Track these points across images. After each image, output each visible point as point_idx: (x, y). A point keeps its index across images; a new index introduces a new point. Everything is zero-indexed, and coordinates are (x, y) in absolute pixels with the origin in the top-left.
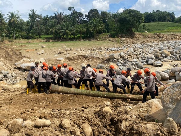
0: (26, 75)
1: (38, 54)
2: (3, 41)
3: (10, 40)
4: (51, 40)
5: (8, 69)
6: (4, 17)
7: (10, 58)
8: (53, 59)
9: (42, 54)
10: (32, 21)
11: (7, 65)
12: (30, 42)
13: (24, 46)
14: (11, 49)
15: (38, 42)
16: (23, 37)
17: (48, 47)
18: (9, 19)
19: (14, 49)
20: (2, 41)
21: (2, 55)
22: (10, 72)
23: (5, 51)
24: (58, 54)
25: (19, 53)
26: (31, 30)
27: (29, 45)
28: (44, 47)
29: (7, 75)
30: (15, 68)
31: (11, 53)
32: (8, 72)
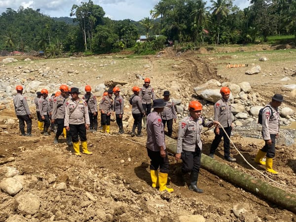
0: (208, 110)
1: (247, 74)
2: (199, 48)
3: (210, 46)
4: (288, 46)
5: (181, 96)
6: (206, 6)
7: (197, 79)
8: (275, 86)
9: (256, 73)
10: (254, 8)
11: (186, 89)
12: (243, 51)
13: (227, 57)
14: (204, 63)
15: (259, 50)
16: (233, 41)
17: (274, 60)
18: (213, 8)
19: (209, 63)
20: (197, 49)
21: (186, 72)
22: (183, 103)
23: (193, 66)
24: (292, 76)
25: (214, 71)
26: (249, 27)
27: (237, 57)
28: (265, 59)
29: (177, 106)
30: (194, 96)
31: (200, 70)
32: (180, 101)
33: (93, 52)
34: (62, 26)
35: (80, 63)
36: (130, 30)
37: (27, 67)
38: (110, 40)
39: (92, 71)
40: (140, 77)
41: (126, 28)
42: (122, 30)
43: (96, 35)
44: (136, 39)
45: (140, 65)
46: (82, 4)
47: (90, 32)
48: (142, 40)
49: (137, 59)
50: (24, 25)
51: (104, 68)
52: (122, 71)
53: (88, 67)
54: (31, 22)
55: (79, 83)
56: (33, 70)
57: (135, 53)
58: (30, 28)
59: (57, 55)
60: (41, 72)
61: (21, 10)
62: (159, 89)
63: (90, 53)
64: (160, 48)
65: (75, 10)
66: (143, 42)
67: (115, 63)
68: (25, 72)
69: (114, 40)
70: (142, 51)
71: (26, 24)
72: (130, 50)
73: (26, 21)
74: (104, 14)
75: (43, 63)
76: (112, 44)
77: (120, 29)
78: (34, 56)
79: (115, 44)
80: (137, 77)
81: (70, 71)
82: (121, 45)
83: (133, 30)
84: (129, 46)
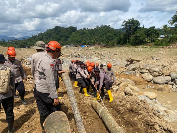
33: (132, 44)
34: (119, 33)
35: (122, 50)
36: (154, 32)
37: (97, 51)
38: (141, 38)
39: (127, 54)
40: (154, 58)
41: (152, 31)
42: (149, 33)
43: (134, 36)
44: (157, 37)
45: (157, 51)
46: (128, 20)
47: (131, 34)
48: (162, 38)
49: (156, 48)
50: (102, 33)
51: (134, 52)
52: (144, 54)
53: (126, 52)
54: (105, 31)
55: (119, 60)
56: (99, 53)
57: (156, 45)
58: (104, 34)
59: (113, 46)
60: (103, 53)
61: (102, 26)
62: (163, 66)
63: (129, 45)
64: (172, 42)
65: (124, 23)
66: (162, 39)
67: (141, 50)
68: (96, 54)
69: (144, 38)
70: (160, 44)
71: (103, 32)
72: (153, 43)
73: (103, 31)
74: (140, 24)
75: (105, 50)
76: (143, 40)
77: (148, 32)
78: (103, 46)
79: (144, 40)
80: (152, 58)
81: (116, 53)
82: (148, 41)
83: (156, 32)
84: (152, 41)
